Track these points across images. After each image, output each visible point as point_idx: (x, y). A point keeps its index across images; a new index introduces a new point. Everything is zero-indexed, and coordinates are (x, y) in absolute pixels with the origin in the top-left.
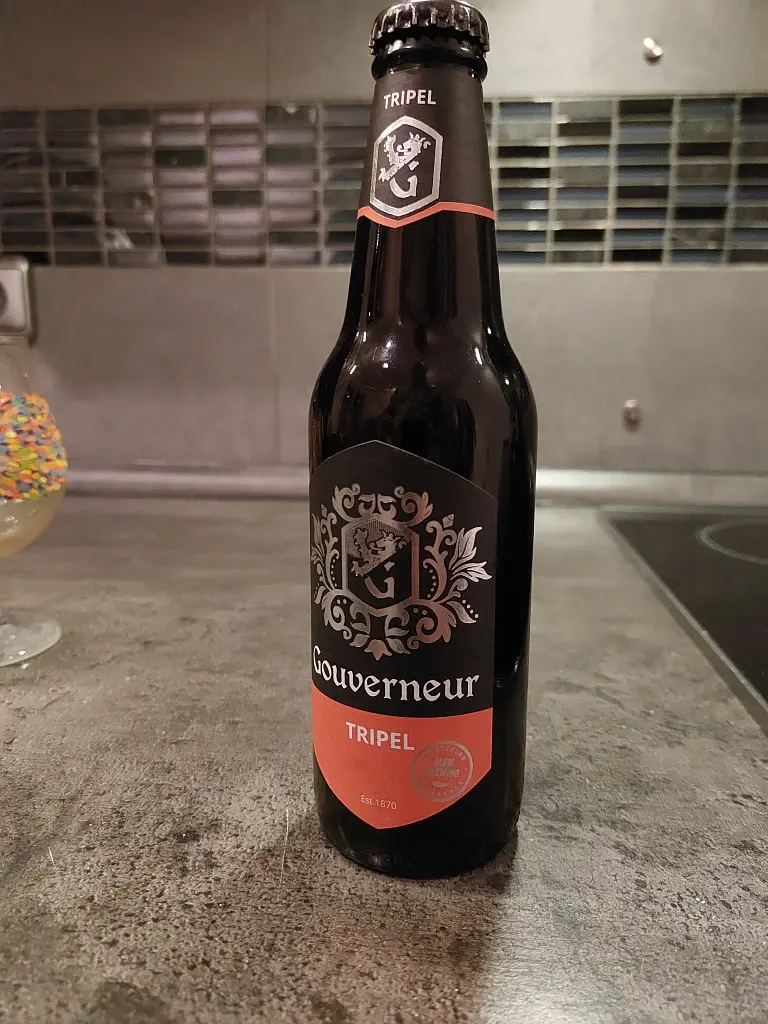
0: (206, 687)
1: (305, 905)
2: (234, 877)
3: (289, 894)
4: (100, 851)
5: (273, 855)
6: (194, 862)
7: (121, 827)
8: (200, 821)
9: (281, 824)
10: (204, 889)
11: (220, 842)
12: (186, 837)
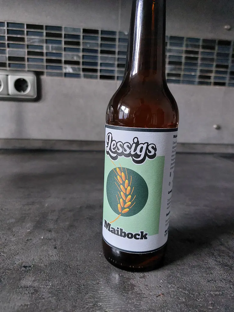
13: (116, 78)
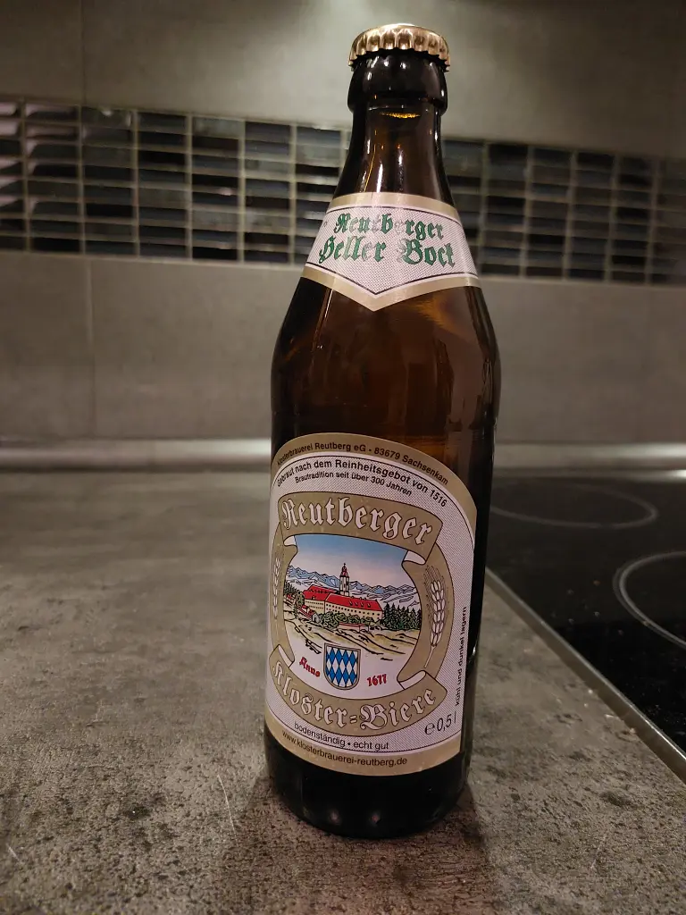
0: (98, 668)
1: (265, 857)
2: (194, 844)
3: (248, 851)
4: (59, 839)
5: (221, 819)
6: (153, 835)
7: (71, 813)
8: (143, 797)
9: (217, 789)
10: (172, 859)
11: (168, 814)
12: (137, 814)
13: (83, 246)
